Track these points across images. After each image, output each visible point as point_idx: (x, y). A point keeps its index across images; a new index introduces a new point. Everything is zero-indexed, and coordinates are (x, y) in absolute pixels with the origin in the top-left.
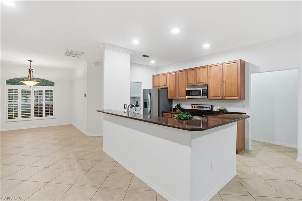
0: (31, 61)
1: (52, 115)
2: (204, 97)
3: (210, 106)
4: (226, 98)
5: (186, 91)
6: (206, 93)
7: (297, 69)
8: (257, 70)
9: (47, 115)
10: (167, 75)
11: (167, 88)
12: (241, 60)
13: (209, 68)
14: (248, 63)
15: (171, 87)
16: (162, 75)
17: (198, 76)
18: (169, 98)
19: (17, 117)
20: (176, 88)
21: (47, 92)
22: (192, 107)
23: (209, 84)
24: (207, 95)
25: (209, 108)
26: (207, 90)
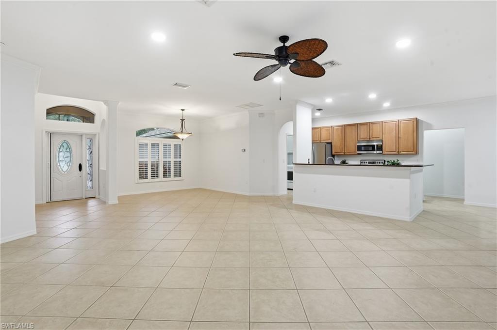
0: (183, 110)
1: (180, 176)
2: (378, 152)
3: (383, 161)
4: (402, 153)
5: (356, 147)
6: (380, 148)
7: (464, 129)
8: (430, 127)
9: (175, 176)
10: (331, 128)
11: (331, 143)
12: (416, 118)
13: (383, 124)
14: (422, 121)
15: (337, 143)
16: (323, 128)
17: (371, 131)
18: (333, 154)
19: (146, 178)
20: (343, 143)
21: (175, 146)
22: (362, 163)
23: (383, 140)
24: (382, 150)
25: (382, 163)
26: (382, 145)
